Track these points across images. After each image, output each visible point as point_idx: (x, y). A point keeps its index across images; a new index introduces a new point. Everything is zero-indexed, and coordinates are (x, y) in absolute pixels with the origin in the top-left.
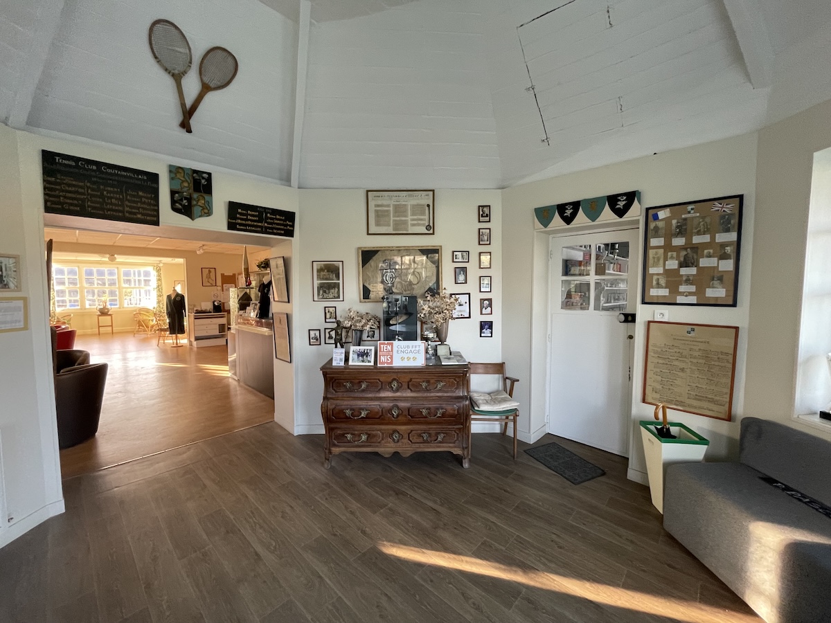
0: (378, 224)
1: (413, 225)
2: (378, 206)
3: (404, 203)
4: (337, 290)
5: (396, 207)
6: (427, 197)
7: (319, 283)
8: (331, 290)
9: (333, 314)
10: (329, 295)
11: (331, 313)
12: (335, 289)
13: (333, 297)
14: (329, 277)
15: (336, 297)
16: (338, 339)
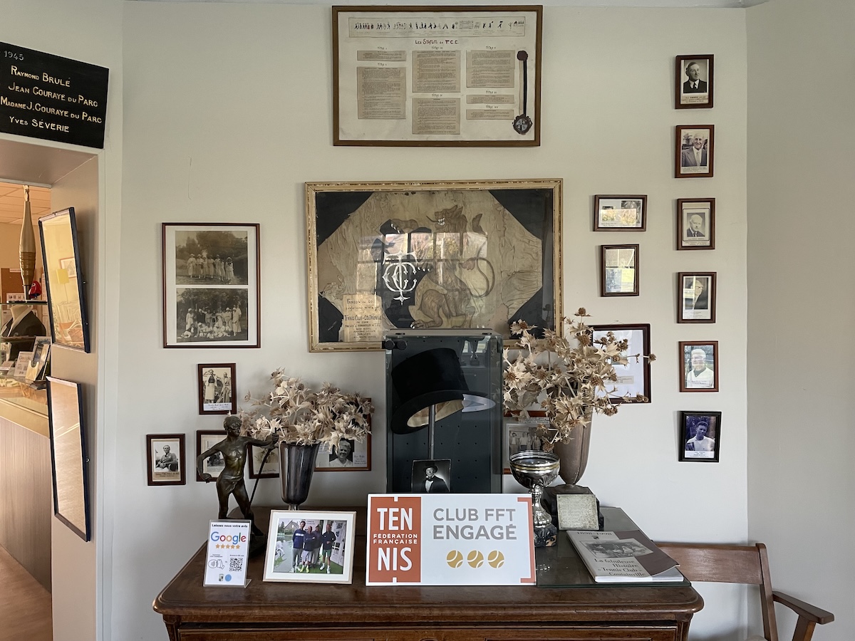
0: (366, 112)
1: (475, 115)
2: (368, 55)
3: (447, 47)
4: (238, 311)
5: (423, 59)
6: (518, 29)
7: (183, 291)
8: (220, 314)
9: (224, 386)
10: (215, 329)
11: (219, 383)
12: (234, 308)
13: (225, 334)
14: (215, 271)
15: (235, 335)
16: (230, 482)
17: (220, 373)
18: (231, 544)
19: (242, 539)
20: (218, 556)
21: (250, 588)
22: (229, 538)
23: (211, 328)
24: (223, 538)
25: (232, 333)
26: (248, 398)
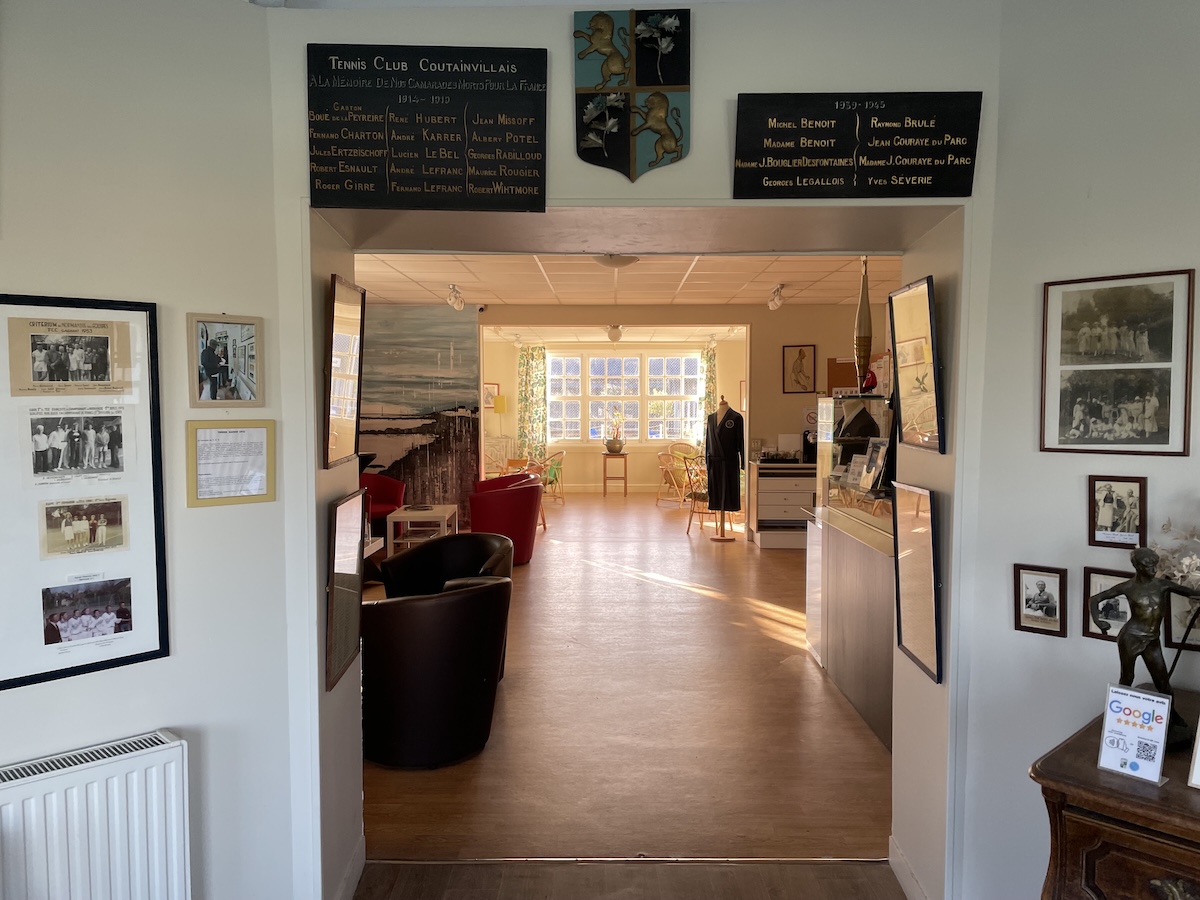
4: (1153, 402)
7: (1069, 375)
8: (1125, 406)
9: (1128, 509)
10: (1116, 427)
11: (1121, 504)
12: (1147, 398)
13: (1132, 435)
14: (1119, 344)
15: (1147, 436)
16: (1138, 639)
17: (1121, 490)
18: (1139, 721)
19: (1158, 719)
20: (1121, 734)
21: (1168, 788)
22: (1137, 714)
23: (1110, 425)
24: (1127, 712)
25: (1143, 433)
26: (1167, 528)
